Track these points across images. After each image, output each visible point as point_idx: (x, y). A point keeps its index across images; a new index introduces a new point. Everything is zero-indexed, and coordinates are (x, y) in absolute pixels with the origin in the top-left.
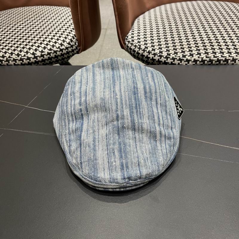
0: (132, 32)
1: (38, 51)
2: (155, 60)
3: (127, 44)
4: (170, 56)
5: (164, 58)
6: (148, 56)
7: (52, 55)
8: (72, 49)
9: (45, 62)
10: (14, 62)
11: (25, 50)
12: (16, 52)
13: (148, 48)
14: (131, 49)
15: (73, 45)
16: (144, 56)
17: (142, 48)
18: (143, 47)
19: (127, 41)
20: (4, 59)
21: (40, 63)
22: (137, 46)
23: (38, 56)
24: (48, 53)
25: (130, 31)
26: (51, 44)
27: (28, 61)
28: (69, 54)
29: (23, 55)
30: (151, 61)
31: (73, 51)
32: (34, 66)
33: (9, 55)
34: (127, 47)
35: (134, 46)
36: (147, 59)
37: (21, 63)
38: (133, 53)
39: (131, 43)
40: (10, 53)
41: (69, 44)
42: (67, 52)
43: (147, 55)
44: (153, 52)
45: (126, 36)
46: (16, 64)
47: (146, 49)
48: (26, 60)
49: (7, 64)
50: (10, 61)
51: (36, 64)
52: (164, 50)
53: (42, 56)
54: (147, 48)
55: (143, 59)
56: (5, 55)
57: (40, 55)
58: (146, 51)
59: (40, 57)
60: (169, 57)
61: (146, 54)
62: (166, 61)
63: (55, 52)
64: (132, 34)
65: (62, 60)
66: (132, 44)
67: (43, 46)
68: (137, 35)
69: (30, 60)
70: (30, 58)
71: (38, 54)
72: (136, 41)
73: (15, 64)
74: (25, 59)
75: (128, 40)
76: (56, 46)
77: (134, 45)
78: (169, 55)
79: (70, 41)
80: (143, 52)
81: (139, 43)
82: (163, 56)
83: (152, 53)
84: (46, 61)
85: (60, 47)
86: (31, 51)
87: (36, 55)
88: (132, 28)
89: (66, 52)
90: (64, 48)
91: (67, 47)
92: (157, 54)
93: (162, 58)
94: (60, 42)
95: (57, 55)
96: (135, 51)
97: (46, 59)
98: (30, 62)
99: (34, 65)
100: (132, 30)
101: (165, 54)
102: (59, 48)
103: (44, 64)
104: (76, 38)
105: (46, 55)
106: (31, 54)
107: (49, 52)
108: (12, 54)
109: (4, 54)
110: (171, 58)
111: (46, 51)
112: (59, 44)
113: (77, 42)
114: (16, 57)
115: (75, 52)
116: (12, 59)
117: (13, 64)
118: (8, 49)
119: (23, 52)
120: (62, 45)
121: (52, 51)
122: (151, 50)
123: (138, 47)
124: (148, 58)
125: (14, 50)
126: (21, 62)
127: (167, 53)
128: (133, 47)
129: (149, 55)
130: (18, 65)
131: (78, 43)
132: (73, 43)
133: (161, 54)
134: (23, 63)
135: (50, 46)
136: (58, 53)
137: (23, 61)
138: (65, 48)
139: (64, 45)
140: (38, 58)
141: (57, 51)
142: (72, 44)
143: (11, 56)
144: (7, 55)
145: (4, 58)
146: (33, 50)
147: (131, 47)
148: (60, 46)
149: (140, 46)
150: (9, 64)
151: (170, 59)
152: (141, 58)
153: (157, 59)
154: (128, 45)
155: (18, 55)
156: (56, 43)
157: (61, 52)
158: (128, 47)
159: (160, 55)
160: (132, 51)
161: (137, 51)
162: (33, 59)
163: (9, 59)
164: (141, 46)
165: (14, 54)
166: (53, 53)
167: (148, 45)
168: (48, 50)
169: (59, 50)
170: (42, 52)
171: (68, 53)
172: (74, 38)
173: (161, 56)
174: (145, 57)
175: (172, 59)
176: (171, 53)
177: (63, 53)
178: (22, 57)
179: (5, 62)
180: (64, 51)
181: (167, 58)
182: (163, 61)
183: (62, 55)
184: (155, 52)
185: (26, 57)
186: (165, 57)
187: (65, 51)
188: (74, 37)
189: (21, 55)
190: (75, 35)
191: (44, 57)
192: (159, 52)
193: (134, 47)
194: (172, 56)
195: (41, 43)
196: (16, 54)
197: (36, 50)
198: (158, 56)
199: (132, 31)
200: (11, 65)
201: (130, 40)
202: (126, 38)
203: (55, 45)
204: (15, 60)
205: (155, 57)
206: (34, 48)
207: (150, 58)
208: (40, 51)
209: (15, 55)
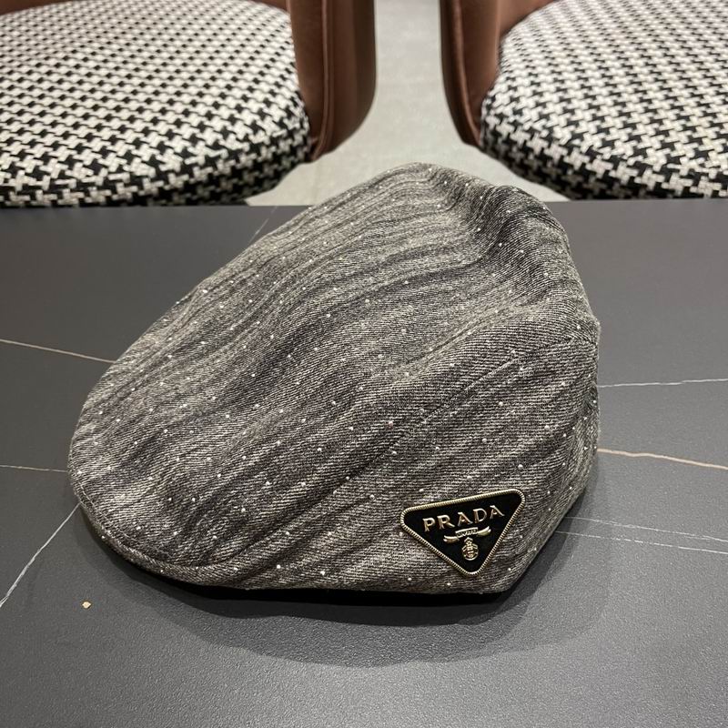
0: (509, 82)
1: (169, 152)
2: (617, 180)
3: (492, 127)
4: (678, 167)
5: (654, 172)
6: (589, 167)
7: (220, 165)
8: (291, 146)
9: (194, 193)
10: (81, 195)
11: (121, 148)
12: (87, 157)
13: (586, 136)
14: (509, 142)
15: (295, 129)
16: (571, 166)
17: (559, 140)
18: (563, 134)
19: (492, 112)
20: (39, 183)
21: (176, 198)
22: (540, 132)
23: (173, 171)
24: (207, 158)
25: (496, 77)
26: (217, 124)
27: (134, 189)
28: (280, 163)
29: (113, 169)
30: (597, 187)
31: (293, 150)
32: (154, 210)
33: (60, 167)
34: (490, 137)
35: (527, 131)
36: (580, 179)
37: (108, 198)
38: (518, 156)
39: (512, 119)
40: (63, 159)
41: (281, 124)
42: (274, 154)
43: (584, 164)
44: (607, 152)
45: (486, 97)
46: (89, 200)
47: (577, 142)
48: (126, 185)
49: (54, 203)
50: (66, 192)
51: (164, 202)
52: (652, 142)
53: (186, 169)
54: (580, 136)
55: (563, 178)
56: (43, 168)
57: (177, 167)
58: (579, 147)
59: (177, 174)
60: (678, 171)
61: (576, 159)
62: (665, 186)
63: (234, 154)
64: (510, 88)
65: (255, 185)
66: (516, 124)
67: (186, 131)
68: (529, 91)
69: (141, 187)
70: (141, 177)
71: (171, 161)
72: (530, 115)
73: (82, 203)
74: (120, 181)
75: (499, 111)
76: (235, 133)
77: (527, 127)
78: (676, 160)
79: (284, 114)
80: (565, 152)
81: (543, 122)
82: (651, 167)
83: (602, 154)
84: (201, 191)
85: (251, 137)
86: (145, 152)
87: (163, 168)
88: (505, 69)
89: (270, 156)
90: (266, 140)
91: (275, 135)
92: (626, 161)
93: (648, 173)
94: (248, 117)
95: (239, 166)
96: (531, 150)
97: (199, 183)
98: (142, 193)
99: (155, 205)
100: (507, 75)
101: (657, 158)
102: (246, 139)
103: (190, 202)
104: (301, 104)
105: (202, 167)
106: (143, 162)
107: (213, 154)
108: (70, 162)
109: (40, 163)
110: (684, 172)
111: (201, 152)
112: (245, 125)
113: (306, 119)
114: (88, 176)
115: (300, 154)
116: (72, 183)
117: (75, 201)
118: (55, 146)
119: (112, 155)
120: (255, 128)
121: (224, 153)
122: (598, 144)
123: (545, 133)
124: (584, 173)
125: (80, 149)
126: (108, 192)
127: (668, 156)
128: (520, 137)
129: (591, 162)
130: (96, 204)
131: (309, 122)
132: (295, 122)
133: (640, 158)
134: (115, 197)
135: (215, 131)
136: (243, 158)
137: (114, 191)
138: (267, 142)
139: (263, 130)
140: (172, 177)
141: (240, 151)
142: (291, 127)
143: (68, 173)
144: (54, 168)
145: (39, 179)
146: (151, 147)
147: (513, 137)
148: (250, 131)
149: (551, 130)
150: (60, 202)
151: (682, 177)
152: (554, 176)
153: (625, 179)
154: (498, 129)
155: (95, 167)
156: (232, 120)
157: (253, 156)
158: (496, 134)
159: (636, 162)
160: (514, 149)
161: (537, 150)
162: (153, 180)
163: (59, 182)
164: (557, 129)
165: (78, 165)
166: (227, 160)
167: (583, 127)
168: (207, 146)
169: (246, 146)
170: (185, 154)
171: (277, 158)
172: (296, 105)
173: (641, 168)
174: (575, 173)
175: (689, 176)
176: (684, 156)
177: (260, 159)
178: (110, 173)
179: (45, 193)
180: (264, 151)
181: (666, 172)
182: (651, 185)
183: (257, 166)
184: (615, 152)
185: (125, 176)
186: (657, 168)
187: (267, 153)
188: (297, 100)
189: (106, 167)
190: (297, 92)
191: (191, 175)
192: (630, 152)
193: (527, 136)
194: (686, 165)
195: (178, 123)
196: (88, 162)
197: (162, 148)
198: (628, 166)
199: (508, 79)
200: (70, 206)
201: (508, 111)
202: (488, 102)
203: (230, 128)
204: (82, 187)
205: (615, 168)
206: (154, 139)
207: (594, 173)
208: (179, 150)
209: (84, 166)
